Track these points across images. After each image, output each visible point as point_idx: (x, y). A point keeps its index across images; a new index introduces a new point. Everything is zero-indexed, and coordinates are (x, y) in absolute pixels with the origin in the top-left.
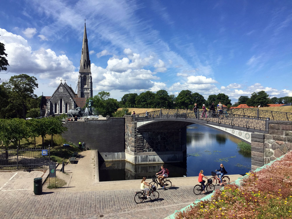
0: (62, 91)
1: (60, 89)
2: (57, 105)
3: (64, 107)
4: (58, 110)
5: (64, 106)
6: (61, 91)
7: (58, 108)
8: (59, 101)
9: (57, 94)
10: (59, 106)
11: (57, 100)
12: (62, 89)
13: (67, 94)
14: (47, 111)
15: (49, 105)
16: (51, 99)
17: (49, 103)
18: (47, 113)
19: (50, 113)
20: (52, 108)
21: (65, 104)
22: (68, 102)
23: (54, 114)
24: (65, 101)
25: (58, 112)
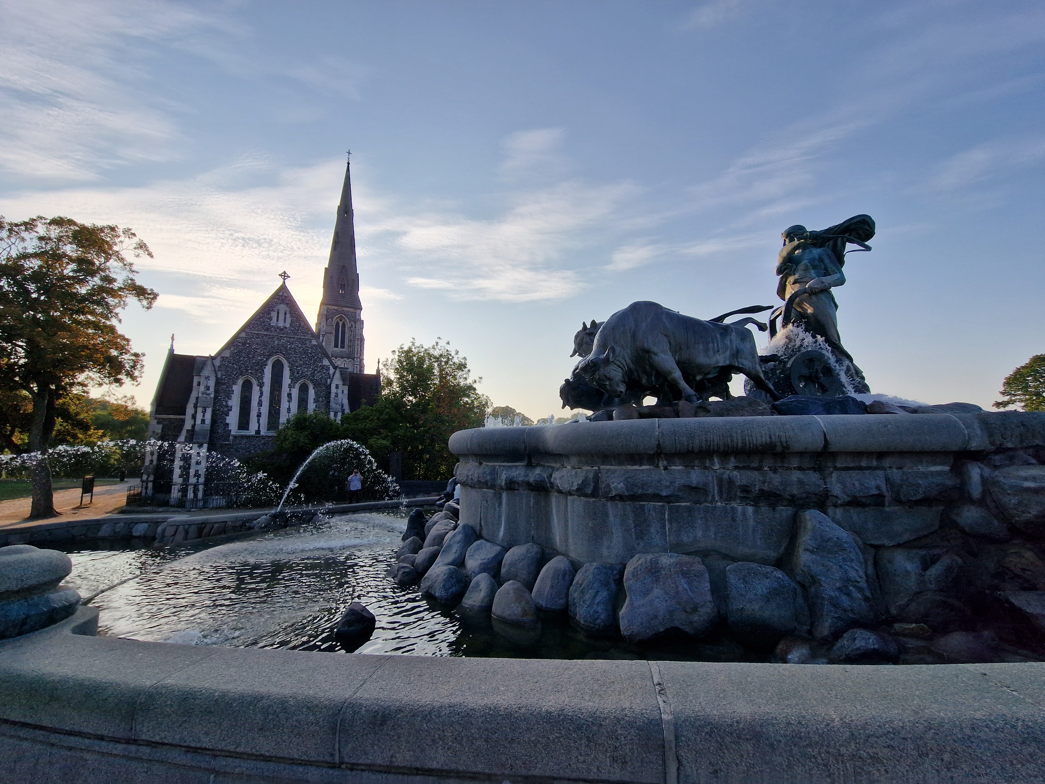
0: (288, 325)
1: (274, 315)
2: (256, 389)
3: (289, 401)
4: (259, 415)
5: (289, 395)
6: (281, 324)
7: (260, 404)
8: (265, 370)
9: (257, 338)
10: (262, 393)
11: (254, 363)
12: (288, 316)
13: (310, 342)
14: (194, 417)
15: (208, 388)
16: (223, 355)
17: (207, 378)
18: (190, 428)
19: (209, 426)
20: (226, 402)
21: (297, 386)
22: (313, 377)
23: (233, 433)
24: (298, 373)
25: (258, 422)
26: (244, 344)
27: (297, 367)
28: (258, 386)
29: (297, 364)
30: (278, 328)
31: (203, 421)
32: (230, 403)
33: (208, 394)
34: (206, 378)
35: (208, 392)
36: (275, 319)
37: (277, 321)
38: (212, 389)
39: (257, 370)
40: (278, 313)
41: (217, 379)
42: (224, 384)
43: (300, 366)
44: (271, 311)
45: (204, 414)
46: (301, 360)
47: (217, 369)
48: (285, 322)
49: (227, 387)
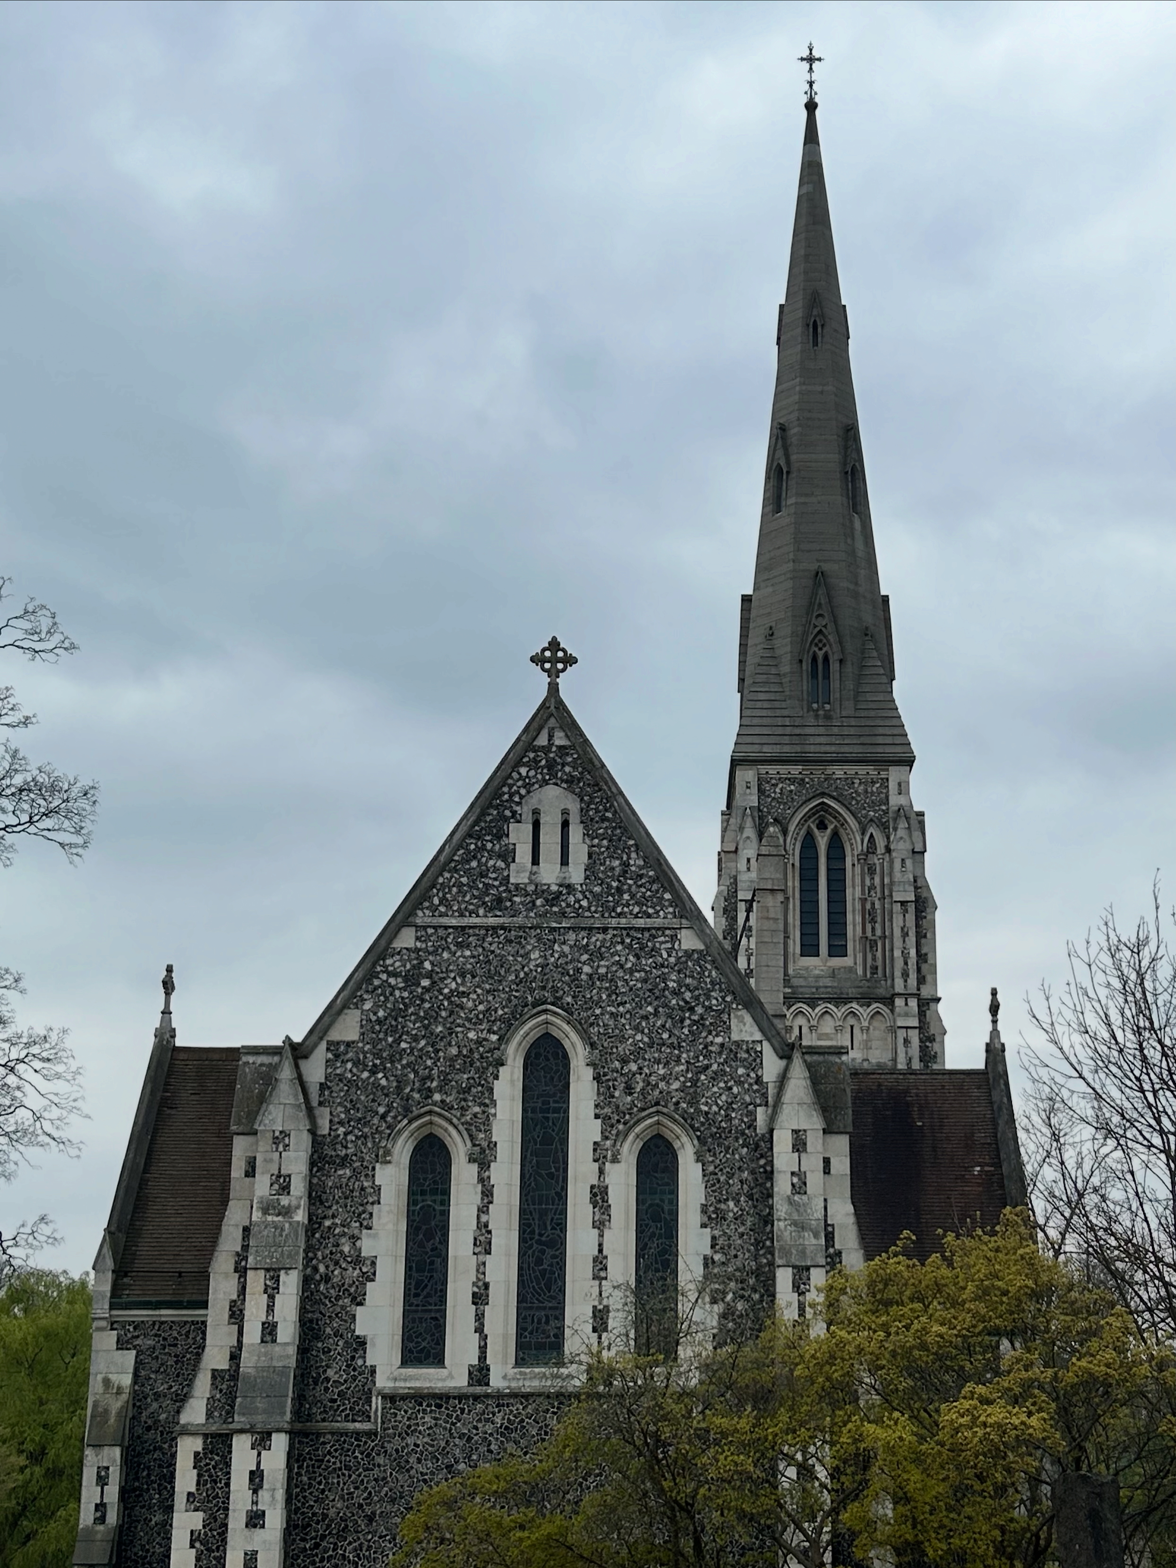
0: (576, 874)
1: (519, 835)
2: (463, 1177)
3: (600, 1225)
4: (480, 1298)
5: (599, 1197)
6: (549, 873)
7: (483, 1243)
8: (498, 1086)
9: (460, 945)
10: (488, 1193)
11: (453, 1059)
12: (576, 833)
13: (674, 938)
14: (236, 1314)
15: (283, 1184)
16: (335, 1035)
17: (280, 1140)
18: (223, 1364)
19: (292, 1351)
20: (354, 1239)
21: (630, 1150)
22: (693, 1101)
23: (382, 1382)
24: (629, 1090)
25: (480, 1330)
26: (411, 979)
27: (624, 1061)
28: (471, 1160)
29: (624, 1049)
30: (541, 891)
31: (269, 1330)
32: (368, 1246)
33: (286, 1212)
34: (276, 1141)
35: (285, 1201)
36: (523, 854)
37: (535, 861)
38: (298, 1187)
39: (468, 1090)
40: (536, 825)
41: (317, 1142)
42: (345, 1161)
43: (638, 1053)
44: (506, 820)
45: (271, 1298)
46: (637, 1029)
47: (315, 1098)
48: (565, 862)
49: (356, 1174)
